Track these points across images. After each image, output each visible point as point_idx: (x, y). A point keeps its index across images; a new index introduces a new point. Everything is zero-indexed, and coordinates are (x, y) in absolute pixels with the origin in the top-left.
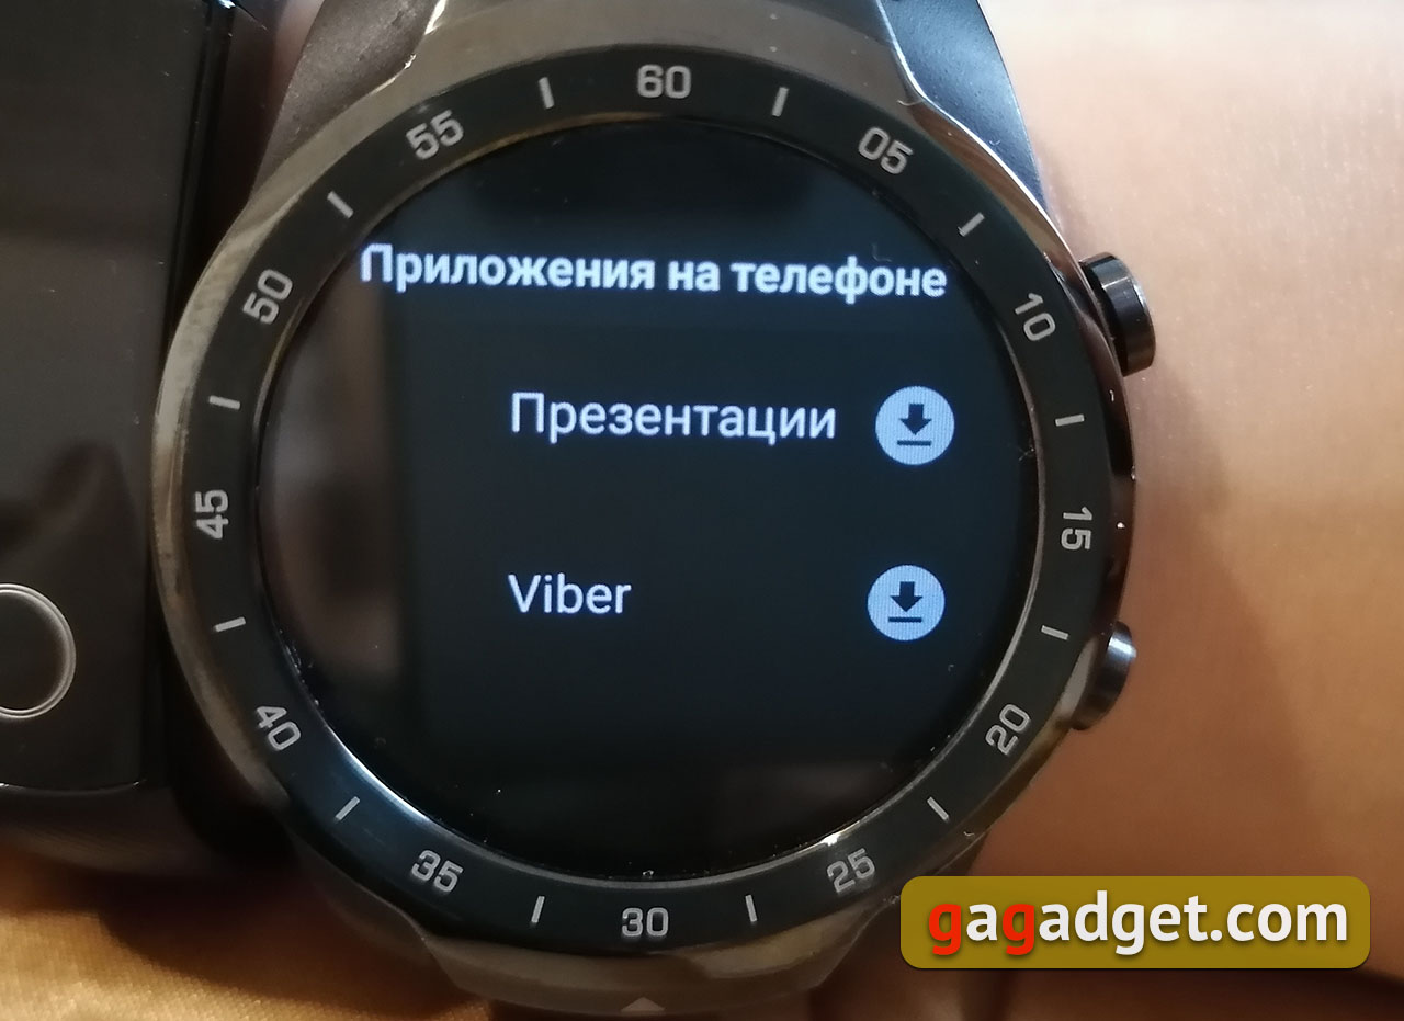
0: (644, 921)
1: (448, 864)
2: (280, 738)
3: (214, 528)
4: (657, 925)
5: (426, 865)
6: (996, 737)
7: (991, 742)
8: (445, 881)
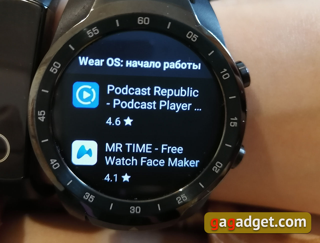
0: (135, 209)
1: (91, 196)
2: (55, 166)
3: (42, 119)
4: (138, 210)
5: (87, 196)
7: (214, 170)
8: (91, 200)
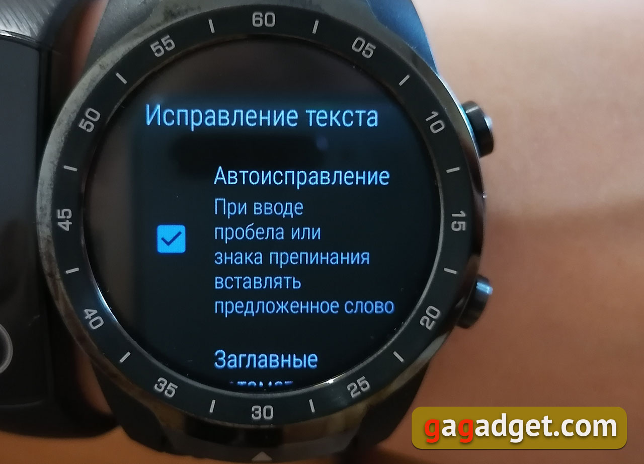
0: (262, 412)
1: (171, 384)
2: (95, 324)
3: (66, 226)
4: (268, 414)
5: (161, 384)
6: (425, 321)
7: (423, 324)
8: (170, 392)
